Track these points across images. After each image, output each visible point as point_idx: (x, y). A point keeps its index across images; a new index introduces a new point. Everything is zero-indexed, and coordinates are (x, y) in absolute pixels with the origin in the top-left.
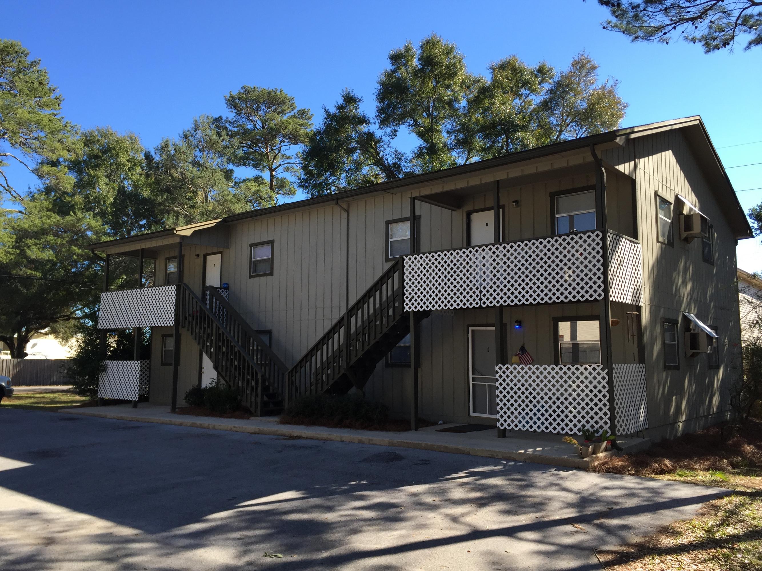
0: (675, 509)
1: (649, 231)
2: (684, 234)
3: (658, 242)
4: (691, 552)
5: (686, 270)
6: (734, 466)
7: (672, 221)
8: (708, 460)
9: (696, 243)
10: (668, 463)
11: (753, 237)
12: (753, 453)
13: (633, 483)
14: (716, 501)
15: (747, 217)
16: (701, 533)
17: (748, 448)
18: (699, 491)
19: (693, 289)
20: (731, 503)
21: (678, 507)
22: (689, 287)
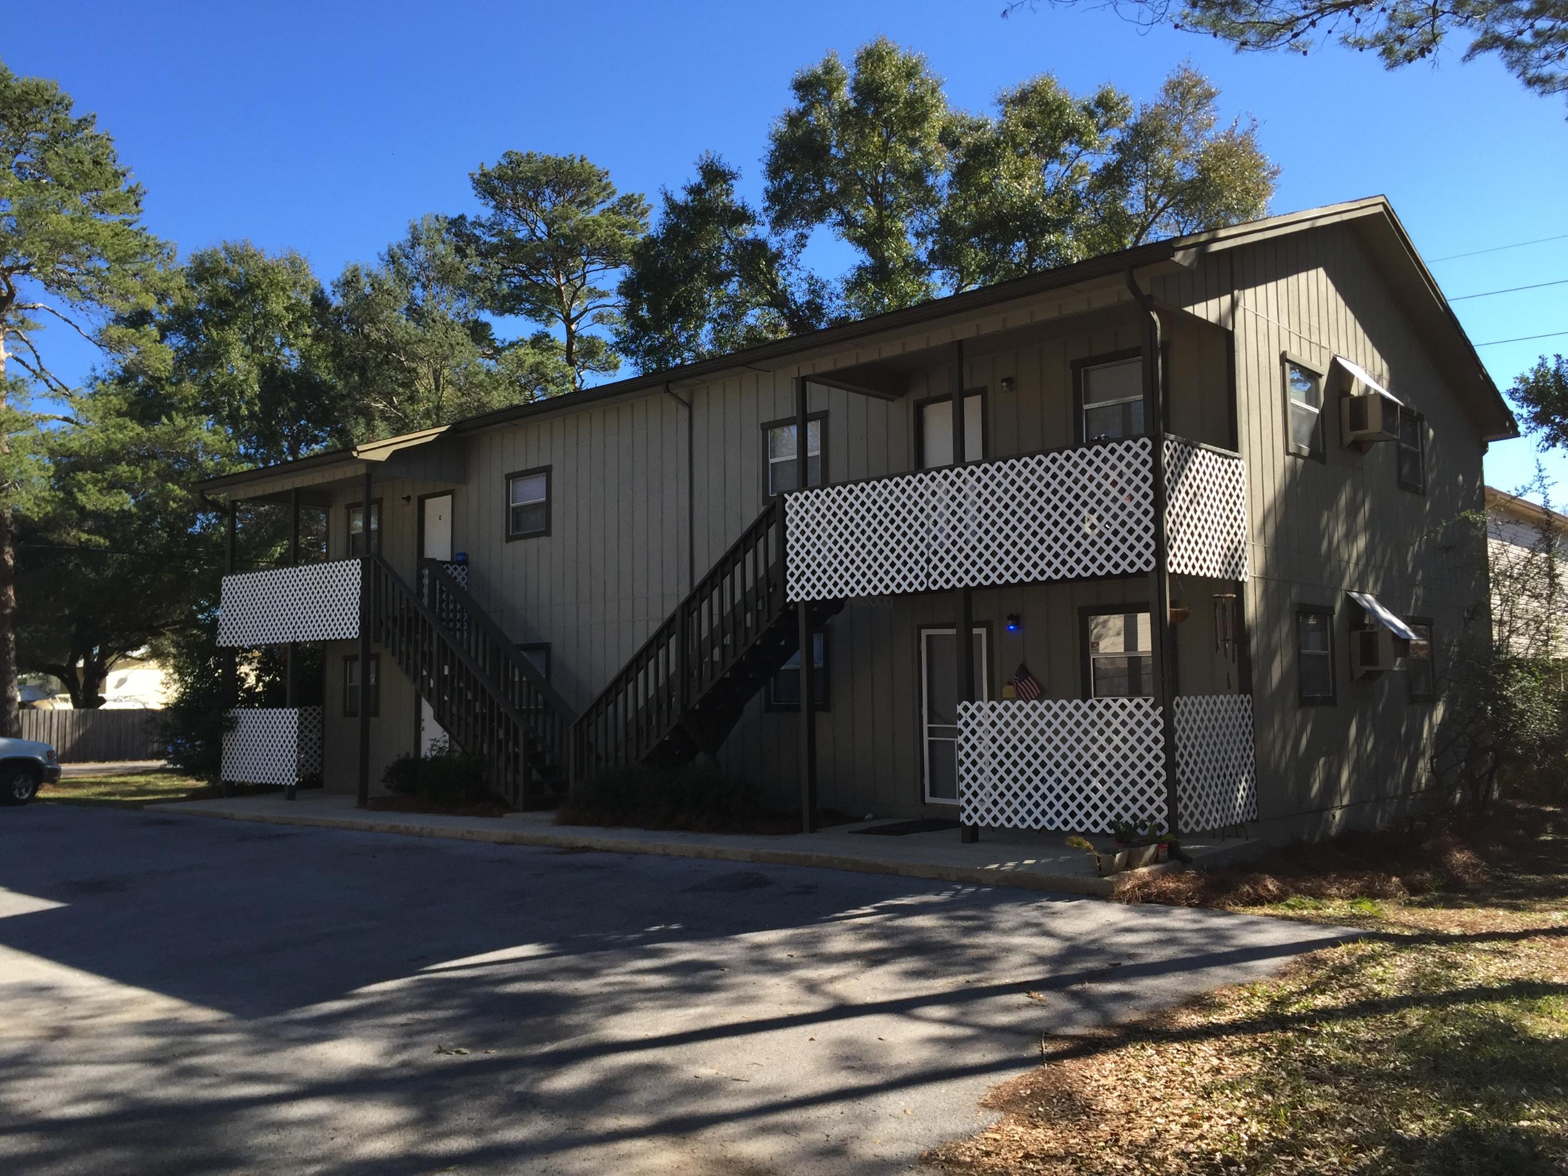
0: (1238, 965)
1: (1266, 432)
2: (1350, 437)
3: (1288, 453)
4: (1224, 1037)
5: (1353, 510)
6: (1414, 889)
7: (1322, 412)
8: (1358, 879)
9: (1380, 454)
10: (1271, 885)
11: (1517, 434)
12: (1466, 866)
13: (1188, 920)
14: (1326, 950)
15: (1506, 398)
16: (1260, 1006)
17: (1458, 856)
18: (1304, 933)
19: (1370, 548)
20: (1350, 954)
21: (1246, 961)
22: (1361, 543)
